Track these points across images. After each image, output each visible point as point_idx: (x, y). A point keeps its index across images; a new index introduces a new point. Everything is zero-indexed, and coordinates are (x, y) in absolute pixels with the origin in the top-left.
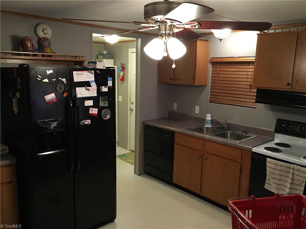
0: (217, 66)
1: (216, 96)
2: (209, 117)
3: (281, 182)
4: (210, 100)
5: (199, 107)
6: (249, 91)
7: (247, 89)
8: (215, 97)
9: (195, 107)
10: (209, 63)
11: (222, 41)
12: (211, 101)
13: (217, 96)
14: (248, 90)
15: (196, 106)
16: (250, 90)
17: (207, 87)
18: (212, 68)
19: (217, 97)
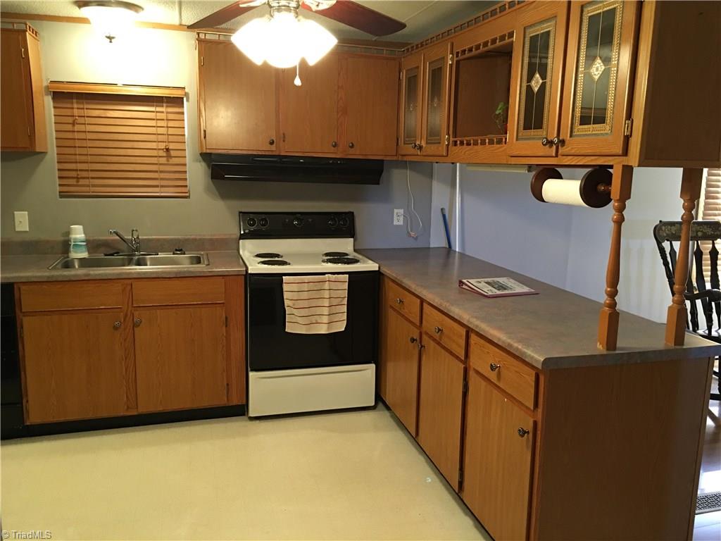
0: (72, 103)
1: (78, 178)
2: (78, 233)
3: (313, 311)
4: (60, 192)
5: (28, 215)
6: (166, 162)
7: (161, 159)
8: (75, 183)
9: (14, 215)
10: (47, 95)
11: (113, 40)
12: (63, 195)
13: (81, 180)
14: (163, 160)
15: (15, 212)
16: (168, 161)
17: (48, 157)
18: (54, 107)
19: (82, 182)
